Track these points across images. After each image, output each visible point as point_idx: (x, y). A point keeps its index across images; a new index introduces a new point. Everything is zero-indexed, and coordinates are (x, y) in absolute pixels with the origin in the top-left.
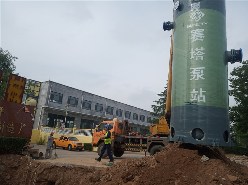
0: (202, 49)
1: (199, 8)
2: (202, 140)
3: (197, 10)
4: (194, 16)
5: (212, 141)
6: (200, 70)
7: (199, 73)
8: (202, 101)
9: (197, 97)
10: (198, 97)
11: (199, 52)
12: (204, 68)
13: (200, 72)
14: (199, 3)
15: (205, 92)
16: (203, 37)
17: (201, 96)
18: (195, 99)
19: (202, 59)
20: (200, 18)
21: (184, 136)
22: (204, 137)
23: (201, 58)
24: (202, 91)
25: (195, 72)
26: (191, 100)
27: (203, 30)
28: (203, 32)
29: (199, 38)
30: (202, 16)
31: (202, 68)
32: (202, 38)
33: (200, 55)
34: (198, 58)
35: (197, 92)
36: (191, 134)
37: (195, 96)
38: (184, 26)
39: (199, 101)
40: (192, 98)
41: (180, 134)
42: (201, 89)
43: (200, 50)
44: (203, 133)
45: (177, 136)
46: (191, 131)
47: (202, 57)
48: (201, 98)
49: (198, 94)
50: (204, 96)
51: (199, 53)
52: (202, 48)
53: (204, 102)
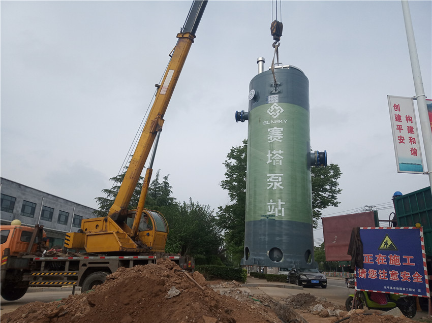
0: (280, 152)
1: (277, 101)
2: (281, 261)
3: (275, 104)
4: (271, 111)
5: (291, 262)
6: (277, 177)
7: (277, 181)
8: (280, 214)
9: (274, 210)
10: (276, 209)
11: (277, 155)
12: (283, 175)
13: (278, 179)
14: (277, 95)
15: (284, 203)
16: (282, 137)
17: (280, 208)
18: (272, 212)
19: (281, 164)
20: (278, 114)
21: (260, 258)
22: (283, 258)
23: (279, 162)
24: (280, 203)
25: (273, 179)
26: (268, 213)
27: (282, 129)
28: (281, 131)
29: (277, 138)
30: (281, 112)
31: (281, 175)
32: (281, 139)
33: (278, 159)
34: (276, 162)
35: (275, 204)
36: (268, 255)
37: (273, 209)
38: (260, 121)
39: (277, 215)
40: (269, 211)
41: (256, 255)
42: (280, 200)
43: (278, 153)
44: (282, 253)
45: (252, 259)
46: (268, 252)
47: (281, 161)
48: (280, 211)
49: (276, 206)
50: (283, 209)
51: (277, 157)
52: (280, 150)
53: (283, 215)
